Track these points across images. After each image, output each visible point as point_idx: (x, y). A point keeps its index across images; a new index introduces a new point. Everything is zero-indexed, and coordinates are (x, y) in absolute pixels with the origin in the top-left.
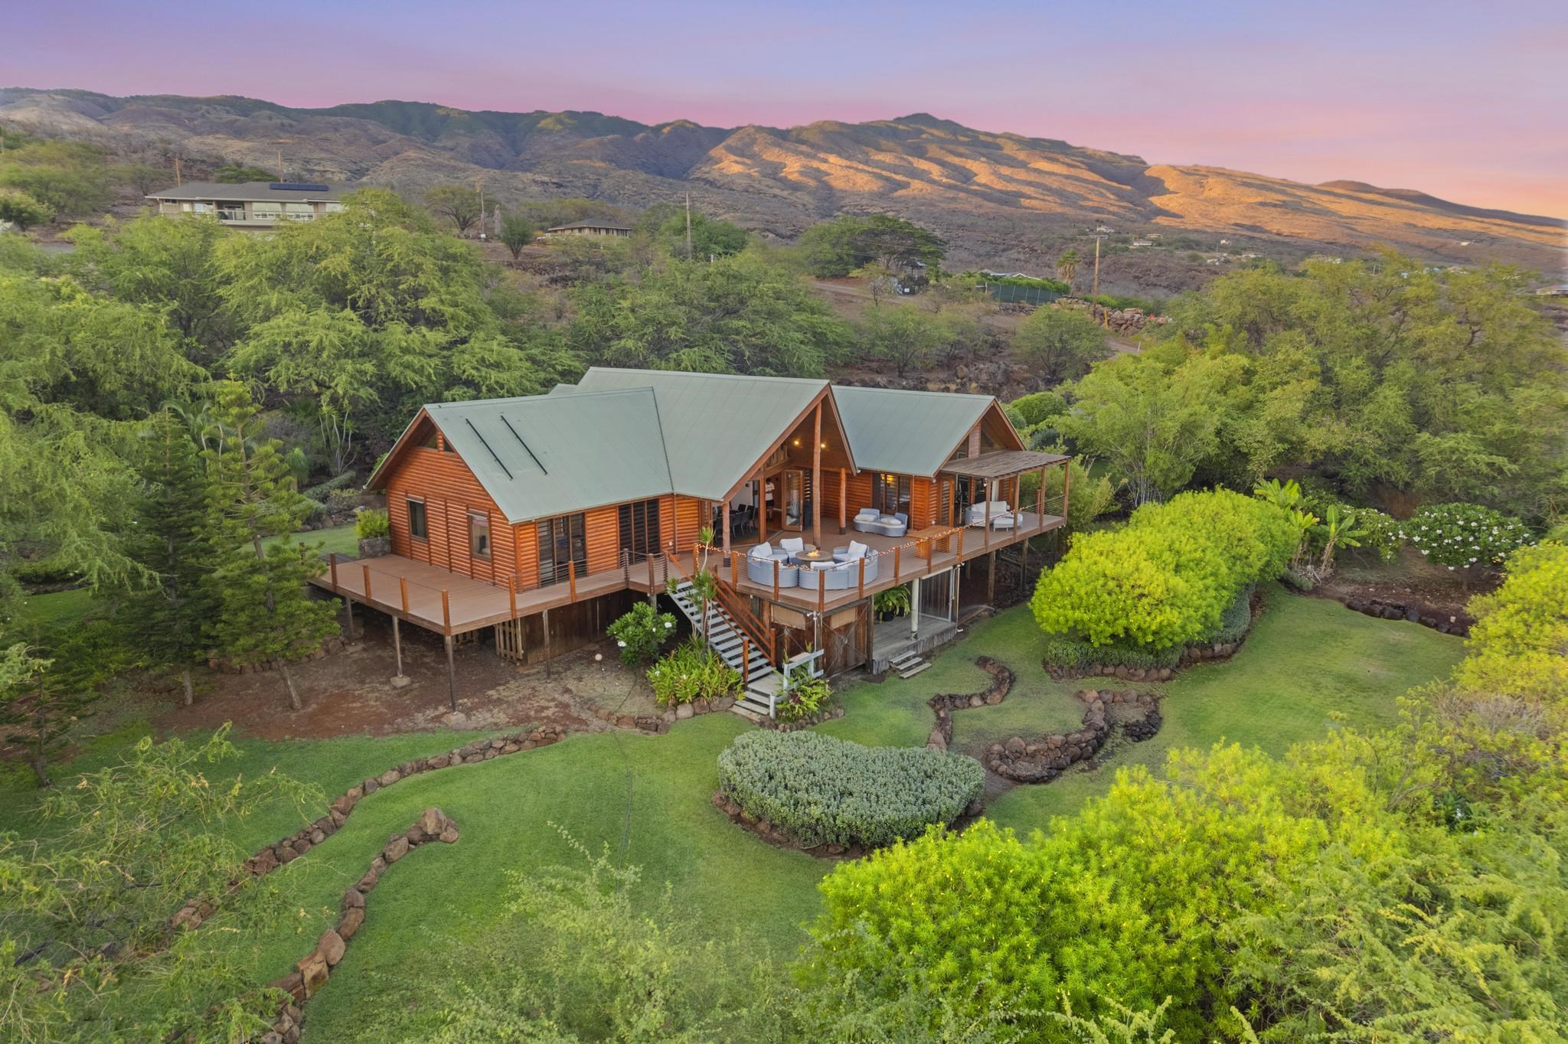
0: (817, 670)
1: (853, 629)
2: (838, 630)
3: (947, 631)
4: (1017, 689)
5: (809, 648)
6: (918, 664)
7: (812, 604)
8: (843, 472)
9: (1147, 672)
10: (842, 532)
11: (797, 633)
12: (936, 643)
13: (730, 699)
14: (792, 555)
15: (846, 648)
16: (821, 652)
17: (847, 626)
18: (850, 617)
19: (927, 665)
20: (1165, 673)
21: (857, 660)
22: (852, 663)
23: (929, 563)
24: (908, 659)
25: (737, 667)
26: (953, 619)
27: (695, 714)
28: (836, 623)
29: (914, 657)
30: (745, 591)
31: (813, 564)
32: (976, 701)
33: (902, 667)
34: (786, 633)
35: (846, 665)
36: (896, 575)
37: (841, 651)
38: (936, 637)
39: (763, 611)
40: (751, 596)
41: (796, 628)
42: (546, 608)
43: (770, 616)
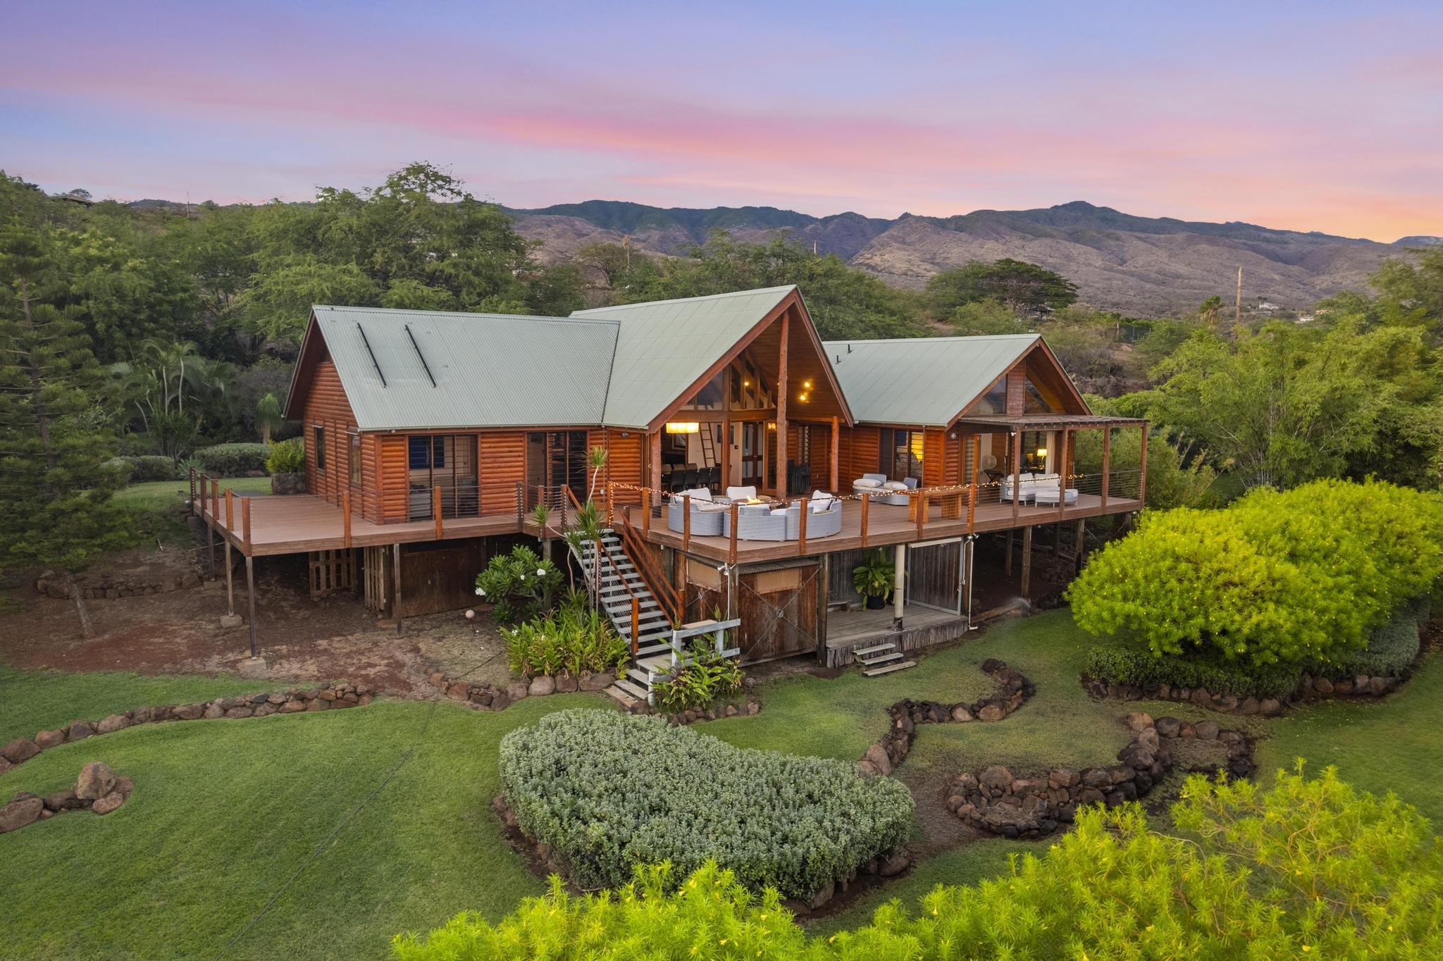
0: (728, 646)
1: (794, 600)
2: (769, 596)
3: (952, 625)
4: (1030, 706)
5: (717, 614)
6: (898, 661)
7: (723, 552)
8: (836, 422)
9: (1241, 700)
10: (832, 491)
12: (933, 638)
13: (607, 676)
15: (782, 624)
16: (736, 623)
17: (785, 594)
18: (789, 581)
19: (911, 663)
20: (1271, 705)
21: (800, 644)
22: (792, 645)
24: (884, 652)
25: (627, 636)
26: (964, 612)
27: (555, 691)
28: (765, 586)
29: (892, 651)
30: (656, 540)
32: (961, 714)
33: (869, 662)
35: (782, 647)
36: (863, 532)
37: (773, 627)
38: (932, 631)
39: (678, 568)
40: (662, 548)
41: (711, 591)
42: (397, 541)
43: (685, 576)
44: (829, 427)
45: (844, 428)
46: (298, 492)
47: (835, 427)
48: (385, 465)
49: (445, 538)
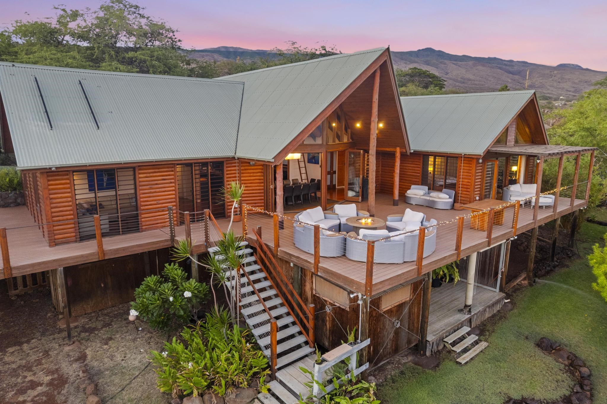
0: (360, 364)
1: (406, 310)
2: (390, 312)
3: (496, 302)
5: (351, 338)
6: (476, 343)
7: (358, 284)
8: (398, 150)
10: (395, 203)
11: (339, 311)
12: (487, 315)
13: (250, 391)
14: (343, 221)
15: (397, 332)
16: (367, 342)
17: (401, 306)
18: (404, 296)
19: (483, 345)
21: (409, 342)
22: (403, 345)
23: (489, 236)
24: (464, 337)
25: (266, 347)
26: (501, 290)
28: (386, 305)
29: (469, 334)
30: (286, 257)
31: (362, 232)
33: (458, 349)
34: (328, 309)
35: (396, 348)
36: (458, 247)
37: (391, 336)
38: (487, 310)
39: (305, 282)
40: (292, 265)
41: (339, 307)
42: (60, 266)
43: (312, 289)
44: (392, 155)
45: (404, 156)
46: (17, 205)
47: (398, 155)
48: (52, 196)
49: (106, 258)
